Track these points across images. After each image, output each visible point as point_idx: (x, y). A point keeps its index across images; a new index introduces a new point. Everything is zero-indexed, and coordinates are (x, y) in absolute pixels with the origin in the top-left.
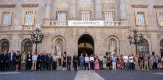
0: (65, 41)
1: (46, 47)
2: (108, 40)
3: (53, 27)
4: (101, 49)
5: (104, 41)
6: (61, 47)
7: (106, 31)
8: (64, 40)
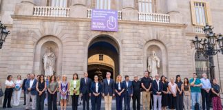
0: (62, 46)
1: (21, 58)
2: (146, 48)
3: (38, 18)
4: (133, 65)
5: (139, 50)
6: (53, 60)
7: (142, 30)
8: (59, 45)
